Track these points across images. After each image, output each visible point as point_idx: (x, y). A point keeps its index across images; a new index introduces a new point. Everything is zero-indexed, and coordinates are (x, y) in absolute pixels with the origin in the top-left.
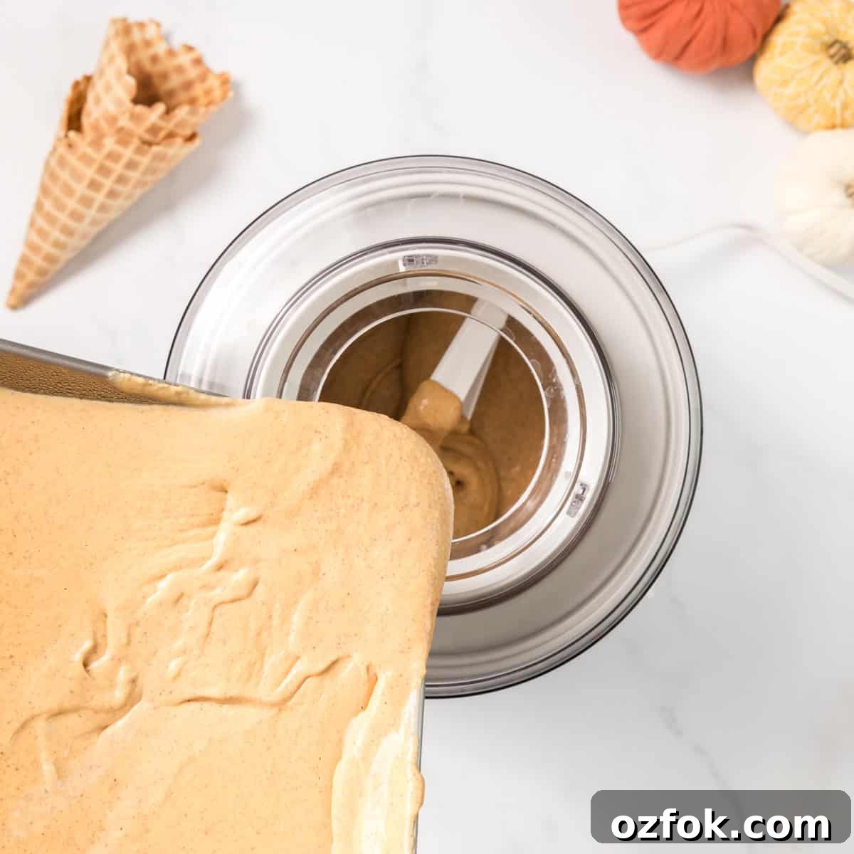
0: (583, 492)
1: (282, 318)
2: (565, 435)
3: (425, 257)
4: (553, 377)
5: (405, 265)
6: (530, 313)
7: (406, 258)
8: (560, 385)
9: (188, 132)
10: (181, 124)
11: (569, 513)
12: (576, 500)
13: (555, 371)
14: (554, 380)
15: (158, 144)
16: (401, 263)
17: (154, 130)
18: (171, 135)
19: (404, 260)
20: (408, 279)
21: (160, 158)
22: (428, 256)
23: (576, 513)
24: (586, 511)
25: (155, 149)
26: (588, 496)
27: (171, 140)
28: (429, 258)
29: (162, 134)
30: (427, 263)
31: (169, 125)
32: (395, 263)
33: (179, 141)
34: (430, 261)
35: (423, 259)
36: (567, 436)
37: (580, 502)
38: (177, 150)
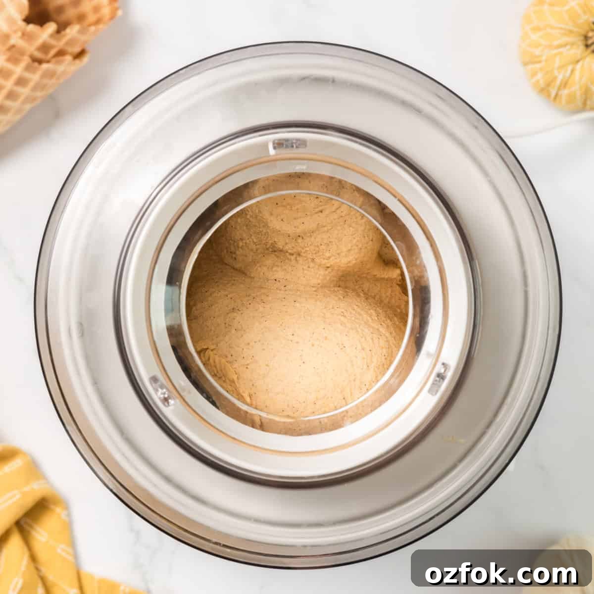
0: (445, 371)
1: (155, 198)
2: (428, 317)
3: (294, 141)
4: (417, 258)
5: (275, 148)
6: (395, 197)
7: (276, 141)
8: (424, 267)
9: (77, 49)
10: (71, 42)
11: (430, 391)
12: (438, 379)
13: (419, 253)
14: (418, 262)
15: (48, 62)
16: (271, 146)
17: (45, 48)
18: (61, 53)
19: (274, 144)
20: (278, 162)
21: (50, 74)
22: (298, 140)
23: (437, 391)
24: (447, 388)
25: (45, 66)
26: (449, 375)
27: (61, 58)
28: (299, 142)
29: (53, 52)
30: (297, 147)
31: (60, 44)
32: (265, 146)
33: (68, 58)
34: (299, 145)
35: (292, 143)
36: (430, 316)
37: (441, 380)
38: (67, 66)
